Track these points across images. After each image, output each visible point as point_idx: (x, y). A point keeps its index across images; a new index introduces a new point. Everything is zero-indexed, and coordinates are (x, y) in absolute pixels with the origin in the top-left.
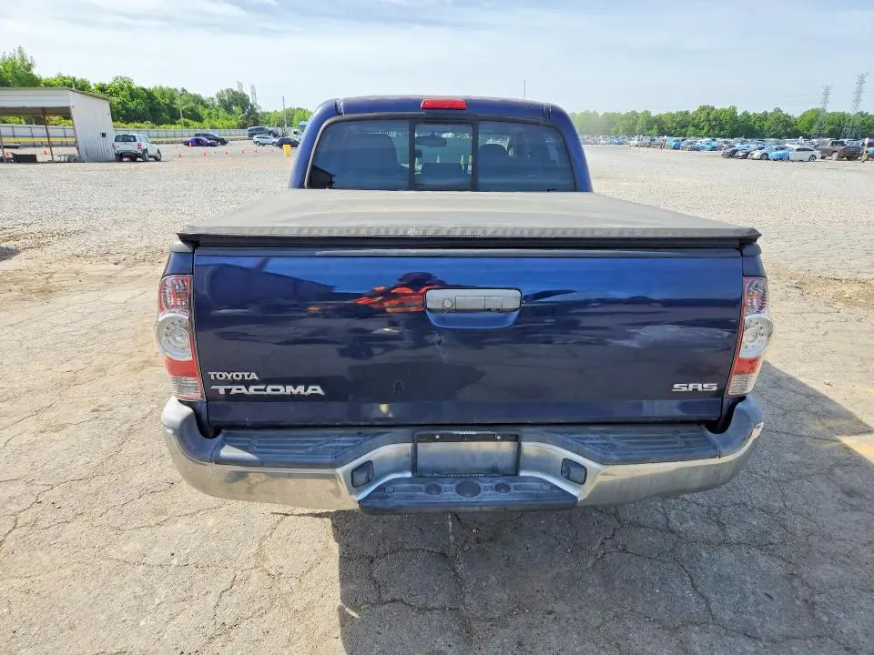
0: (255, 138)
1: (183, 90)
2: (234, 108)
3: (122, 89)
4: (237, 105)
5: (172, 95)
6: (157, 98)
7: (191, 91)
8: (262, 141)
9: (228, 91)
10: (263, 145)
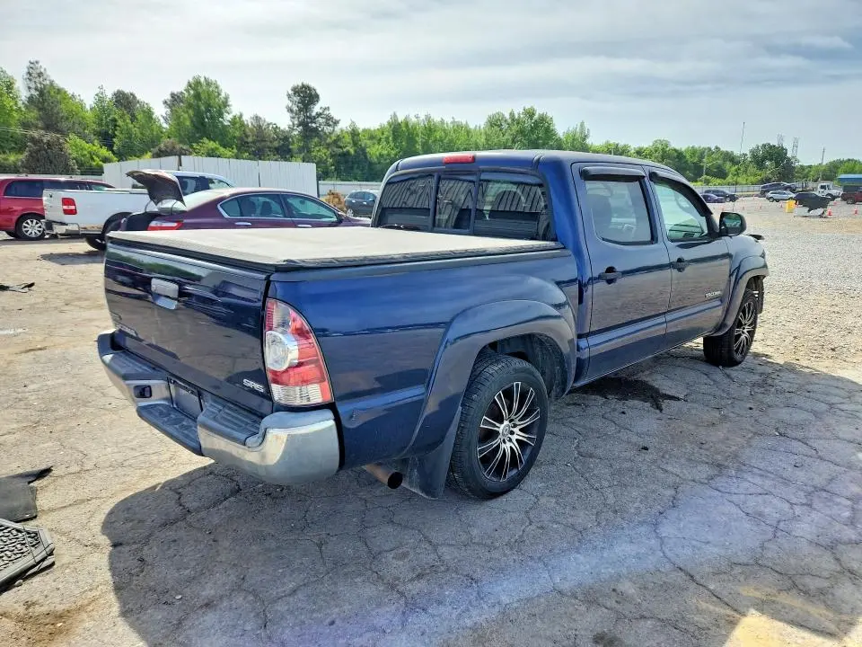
0: (769, 195)
1: (717, 148)
2: (768, 163)
3: (656, 151)
4: (771, 160)
5: (702, 154)
6: (685, 157)
7: (723, 149)
8: (777, 196)
9: (764, 146)
10: (778, 201)
